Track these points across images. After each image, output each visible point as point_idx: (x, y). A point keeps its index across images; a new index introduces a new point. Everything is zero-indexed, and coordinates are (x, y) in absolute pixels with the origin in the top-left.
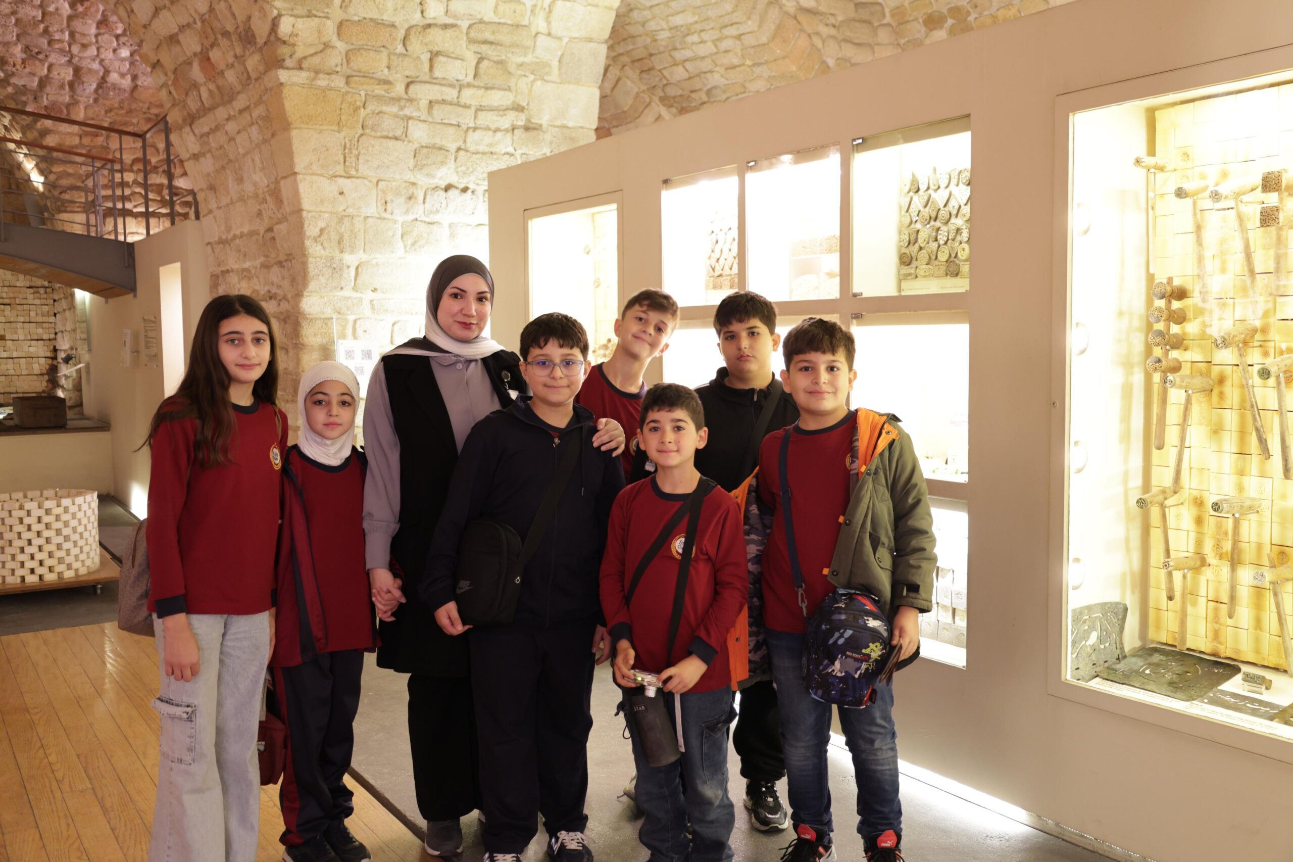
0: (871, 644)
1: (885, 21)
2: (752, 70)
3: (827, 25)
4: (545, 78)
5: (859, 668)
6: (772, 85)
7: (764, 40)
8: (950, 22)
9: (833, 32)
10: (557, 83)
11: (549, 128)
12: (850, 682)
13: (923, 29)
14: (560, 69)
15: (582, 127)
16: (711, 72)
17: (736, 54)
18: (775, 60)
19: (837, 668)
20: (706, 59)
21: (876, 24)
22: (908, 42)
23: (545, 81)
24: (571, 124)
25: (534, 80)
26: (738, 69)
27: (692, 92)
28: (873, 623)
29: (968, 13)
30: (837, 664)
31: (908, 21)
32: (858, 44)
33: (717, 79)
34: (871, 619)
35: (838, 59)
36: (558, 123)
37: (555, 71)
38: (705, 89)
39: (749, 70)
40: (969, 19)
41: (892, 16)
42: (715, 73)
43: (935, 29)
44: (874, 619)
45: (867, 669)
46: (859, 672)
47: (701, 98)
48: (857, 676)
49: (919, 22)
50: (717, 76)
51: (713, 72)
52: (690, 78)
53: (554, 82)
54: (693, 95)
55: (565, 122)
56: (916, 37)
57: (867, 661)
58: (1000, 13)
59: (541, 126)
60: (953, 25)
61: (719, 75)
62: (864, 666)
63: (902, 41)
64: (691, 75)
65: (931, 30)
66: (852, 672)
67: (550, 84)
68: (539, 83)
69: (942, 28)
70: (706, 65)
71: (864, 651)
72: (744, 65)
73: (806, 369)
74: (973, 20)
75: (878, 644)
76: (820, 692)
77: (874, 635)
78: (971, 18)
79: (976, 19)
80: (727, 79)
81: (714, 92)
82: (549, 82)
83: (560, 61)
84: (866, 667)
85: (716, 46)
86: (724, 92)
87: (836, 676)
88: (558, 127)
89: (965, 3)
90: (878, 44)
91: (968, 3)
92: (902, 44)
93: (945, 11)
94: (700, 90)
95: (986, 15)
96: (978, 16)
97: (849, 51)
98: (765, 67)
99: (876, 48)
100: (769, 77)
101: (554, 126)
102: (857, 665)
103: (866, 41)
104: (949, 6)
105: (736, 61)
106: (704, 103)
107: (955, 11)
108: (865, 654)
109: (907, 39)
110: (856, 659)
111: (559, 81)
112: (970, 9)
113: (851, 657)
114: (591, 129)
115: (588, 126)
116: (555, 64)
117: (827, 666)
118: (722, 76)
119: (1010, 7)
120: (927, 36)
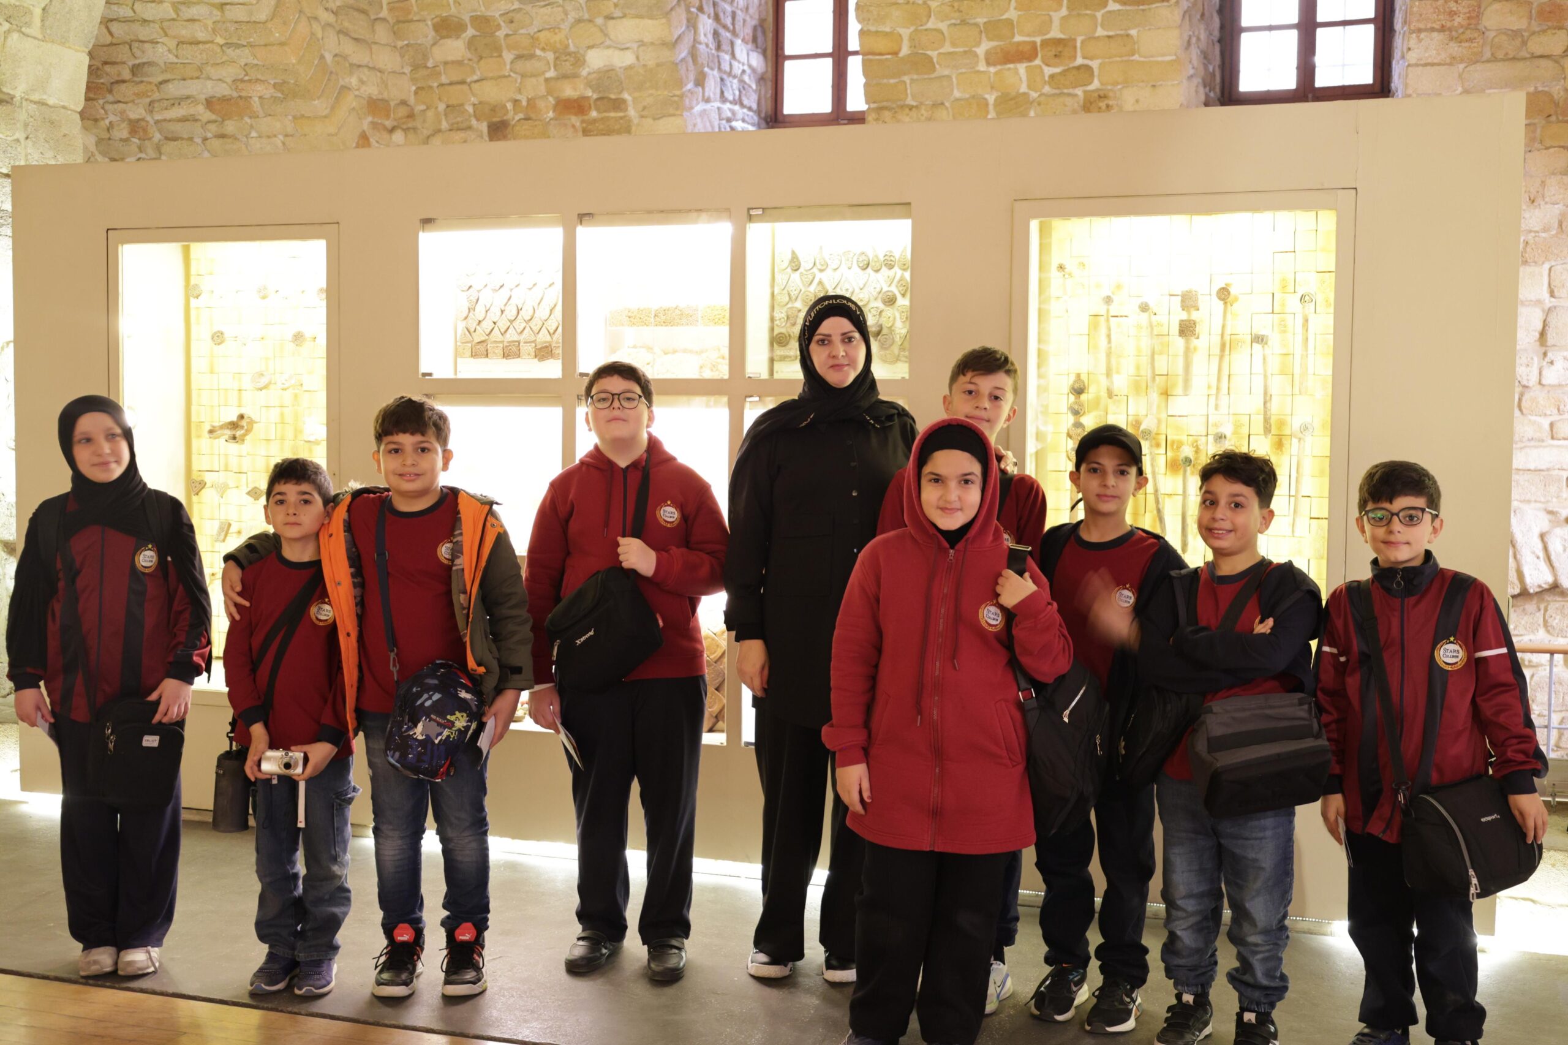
0: (457, 713)
1: (381, 15)
2: (223, 52)
3: (326, 9)
4: (23, 29)
5: (440, 734)
6: (247, 75)
7: (262, 17)
8: (470, 32)
9: (331, 18)
10: (39, 40)
11: (24, 103)
12: (429, 746)
13: (432, 34)
14: (42, 21)
15: (64, 107)
16: (154, 42)
17: (206, 27)
18: (266, 45)
19: (419, 732)
20: (152, 25)
21: (373, 17)
22: (407, 45)
23: (23, 34)
24: (51, 102)
25: (9, 32)
26: (201, 46)
27: (106, 63)
28: (463, 695)
29: (499, 27)
30: (420, 726)
31: (411, 21)
32: (356, 39)
33: (161, 53)
34: (463, 691)
35: (336, 55)
36: (36, 97)
37: (37, 21)
38: (130, 64)
39: (219, 50)
40: (497, 34)
41: (391, 10)
42: (159, 45)
43: (448, 37)
44: (467, 692)
45: (448, 737)
46: (439, 738)
47: (119, 74)
48: (437, 742)
49: (427, 25)
50: (160, 49)
51: (157, 43)
52: (112, 44)
53: (35, 38)
54: (108, 68)
55: (45, 97)
56: (419, 42)
57: (450, 728)
58: (542, 35)
59: (12, 97)
60: (474, 36)
61: (166, 48)
62: (446, 733)
63: (400, 44)
64: (114, 41)
65: (442, 38)
66: (433, 737)
67: (29, 39)
68: (15, 36)
69: (458, 37)
70: (143, 33)
71: (449, 717)
72: (212, 42)
73: (396, 451)
74: (502, 36)
75: (465, 715)
76: (397, 754)
77: (463, 706)
78: (501, 34)
79: (507, 35)
80: (177, 57)
81: (146, 69)
82: (28, 36)
83: (44, 9)
84: (448, 734)
85: (177, 11)
86: (164, 71)
87: (416, 740)
88: (35, 103)
89: (497, 15)
90: (376, 43)
91: (501, 15)
92: (399, 47)
93: (466, 18)
94: (124, 63)
95: (522, 34)
96: (511, 33)
97: (348, 47)
98: (247, 51)
99: (373, 46)
100: (246, 65)
101: (31, 101)
102: (439, 730)
103: (362, 37)
104: (472, 14)
105: (201, 35)
106: (124, 81)
107: (482, 22)
108: (449, 721)
109: (406, 42)
110: (439, 724)
111: (40, 37)
112: (502, 24)
113: (435, 721)
114: (76, 112)
115: (72, 107)
116: (38, 11)
117: (409, 729)
118: (169, 51)
119: (557, 31)
120: (434, 44)
